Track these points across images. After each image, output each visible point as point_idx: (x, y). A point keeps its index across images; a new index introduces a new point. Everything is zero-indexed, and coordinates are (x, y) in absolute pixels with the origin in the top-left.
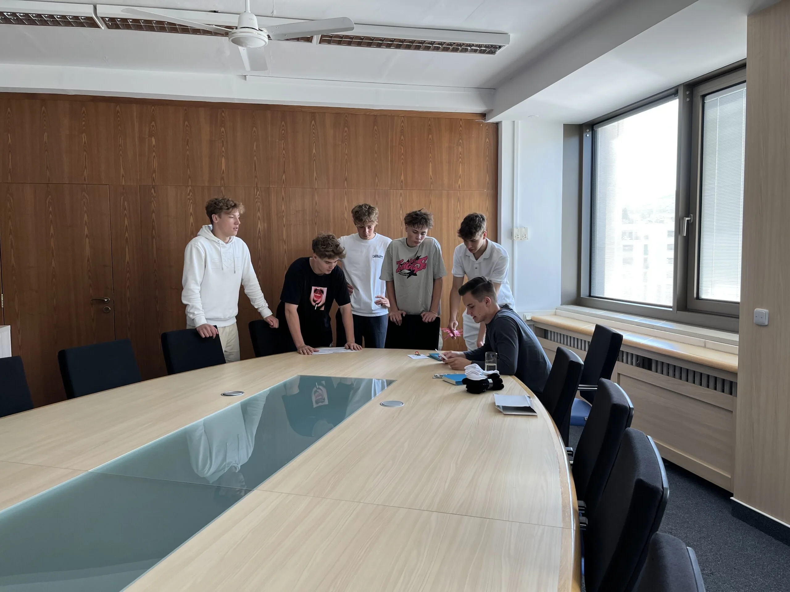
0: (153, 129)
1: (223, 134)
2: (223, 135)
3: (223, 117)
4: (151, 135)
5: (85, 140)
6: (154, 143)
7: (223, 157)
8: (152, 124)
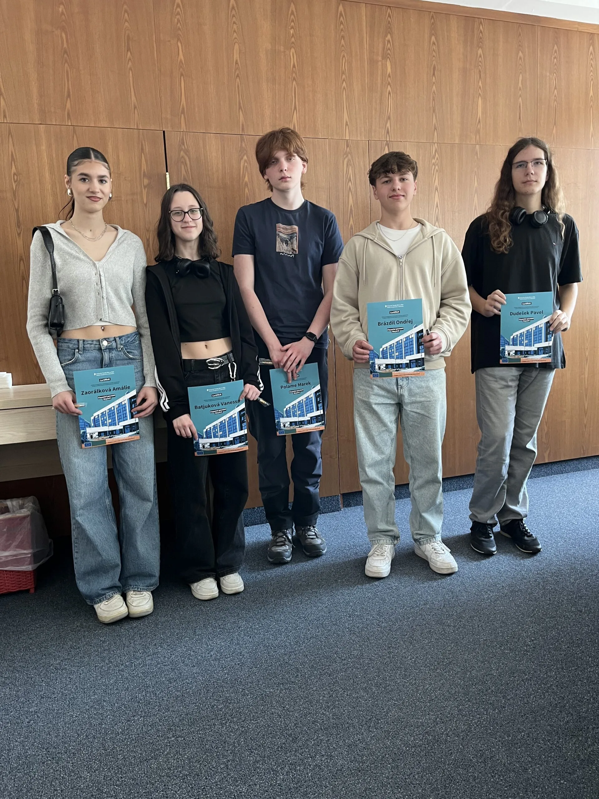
0: (389, 45)
1: (480, 59)
2: (480, 62)
3: (481, 32)
4: (385, 57)
5: (294, 61)
6: (389, 70)
7: (480, 97)
8: (387, 39)
